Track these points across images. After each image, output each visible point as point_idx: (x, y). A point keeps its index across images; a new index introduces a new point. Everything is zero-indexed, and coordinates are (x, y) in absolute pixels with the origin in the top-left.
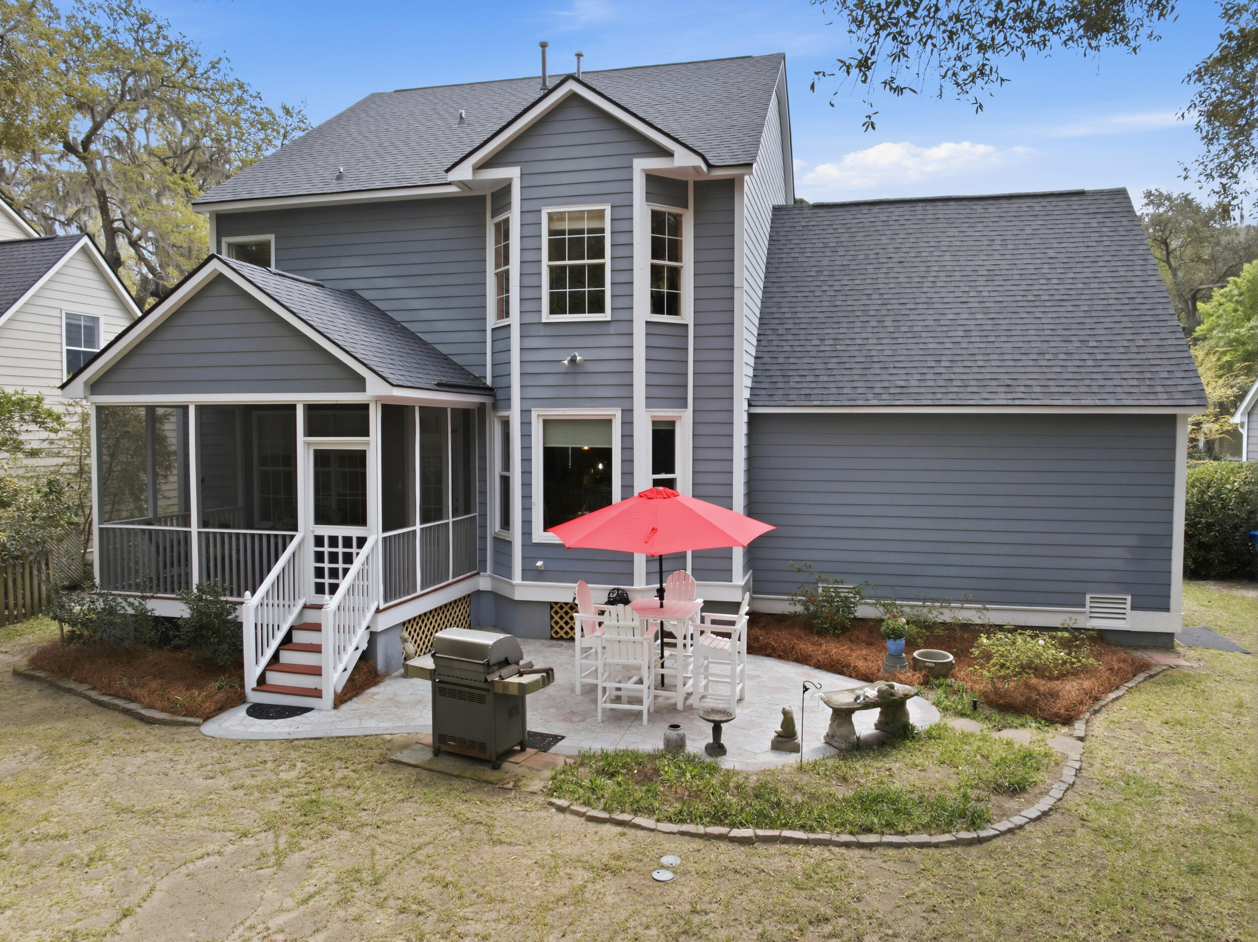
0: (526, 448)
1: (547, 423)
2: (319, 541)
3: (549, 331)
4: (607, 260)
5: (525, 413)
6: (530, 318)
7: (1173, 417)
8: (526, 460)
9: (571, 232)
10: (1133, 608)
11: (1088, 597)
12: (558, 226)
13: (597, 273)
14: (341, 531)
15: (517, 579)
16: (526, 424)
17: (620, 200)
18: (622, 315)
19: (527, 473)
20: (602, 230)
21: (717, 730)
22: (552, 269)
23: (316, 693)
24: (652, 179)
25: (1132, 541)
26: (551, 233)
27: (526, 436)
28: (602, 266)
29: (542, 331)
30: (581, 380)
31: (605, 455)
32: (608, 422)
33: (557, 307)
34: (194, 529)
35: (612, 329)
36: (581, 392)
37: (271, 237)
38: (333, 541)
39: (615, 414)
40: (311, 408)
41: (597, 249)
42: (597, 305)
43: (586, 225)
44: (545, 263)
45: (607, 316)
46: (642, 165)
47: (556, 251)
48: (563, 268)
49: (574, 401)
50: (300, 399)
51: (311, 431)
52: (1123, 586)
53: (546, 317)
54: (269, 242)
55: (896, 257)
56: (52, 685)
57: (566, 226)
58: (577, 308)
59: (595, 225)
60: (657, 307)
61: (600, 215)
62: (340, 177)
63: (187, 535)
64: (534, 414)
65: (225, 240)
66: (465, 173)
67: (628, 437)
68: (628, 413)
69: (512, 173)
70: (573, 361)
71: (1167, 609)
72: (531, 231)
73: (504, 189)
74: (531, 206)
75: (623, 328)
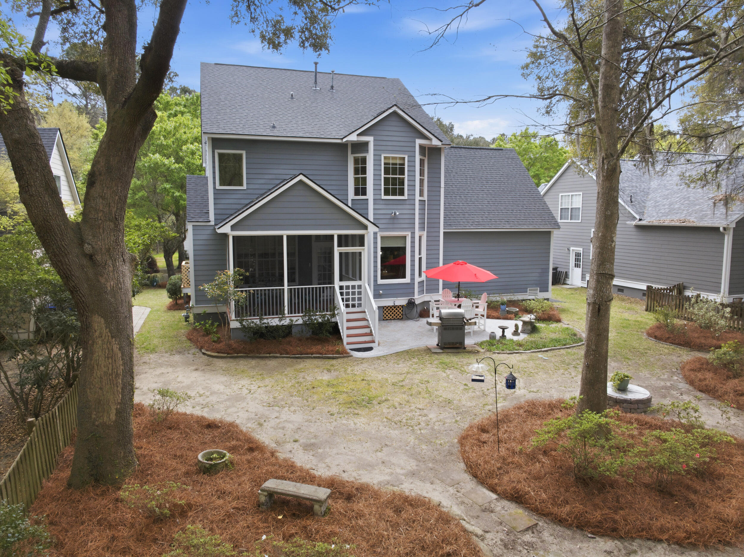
0: (375, 248)
1: (382, 238)
2: (342, 288)
3: (383, 202)
4: (406, 176)
6: (378, 197)
7: (550, 232)
8: (375, 252)
9: (393, 164)
10: (540, 291)
11: (528, 289)
12: (387, 161)
13: (402, 182)
14: (350, 283)
16: (375, 236)
17: (411, 154)
18: (411, 197)
19: (375, 257)
20: (404, 164)
21: (503, 332)
22: (385, 178)
23: (373, 342)
24: (422, 148)
25: (540, 271)
26: (385, 164)
27: (375, 243)
28: (403, 179)
29: (381, 202)
30: (396, 221)
31: (404, 249)
32: (405, 238)
33: (387, 193)
35: (407, 202)
36: (396, 226)
37: (244, 153)
38: (348, 287)
39: (408, 234)
40: (340, 236)
41: (402, 172)
42: (402, 193)
43: (398, 162)
44: (383, 176)
45: (406, 197)
46: (419, 142)
47: (387, 171)
48: (389, 178)
49: (393, 229)
50: (335, 233)
51: (340, 245)
52: (537, 285)
53: (384, 197)
54: (241, 156)
57: (391, 161)
58: (394, 194)
59: (401, 162)
60: (420, 194)
61: (404, 158)
62: (274, 127)
63: (283, 290)
64: (378, 235)
65: (217, 151)
66: (353, 137)
67: (413, 242)
68: (413, 233)
69: (370, 139)
70: (395, 214)
72: (377, 163)
73: (366, 144)
74: (378, 153)
75: (412, 202)
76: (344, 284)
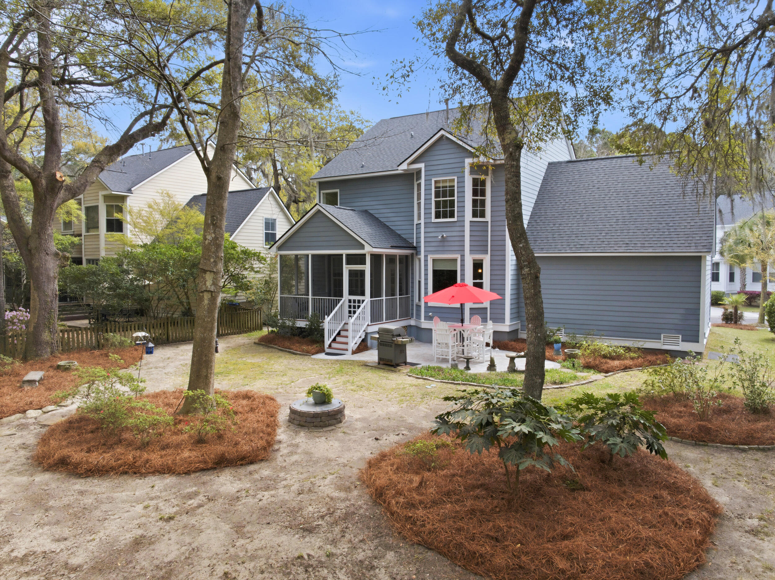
0: (426, 270)
1: (434, 260)
2: (350, 301)
3: (434, 225)
4: (456, 198)
5: (426, 256)
6: (428, 221)
7: (700, 257)
8: (426, 275)
9: (443, 187)
10: (682, 341)
11: (662, 335)
12: (438, 185)
13: (452, 203)
14: (357, 298)
15: (423, 320)
16: (426, 261)
17: (460, 175)
18: (461, 219)
19: (426, 279)
20: (454, 186)
21: (468, 362)
22: (436, 201)
23: (347, 350)
24: (472, 166)
26: (436, 188)
27: (426, 265)
28: (454, 200)
29: (432, 225)
30: (446, 244)
31: (456, 272)
32: (455, 260)
33: (438, 216)
34: (310, 297)
35: (457, 224)
36: (446, 248)
37: (338, 191)
38: (354, 301)
39: (458, 256)
40: (348, 255)
41: (452, 194)
42: (452, 216)
43: (448, 184)
44: (433, 199)
45: (455, 219)
46: (468, 161)
47: (437, 195)
48: (440, 201)
49: (443, 252)
50: (344, 252)
51: (348, 263)
52: (678, 331)
53: (434, 220)
54: (337, 193)
55: (597, 186)
56: (266, 346)
57: (441, 185)
58: (445, 216)
59: (451, 184)
60: (475, 215)
61: (453, 180)
62: (363, 167)
63: (308, 299)
64: (429, 257)
65: (322, 192)
66: (404, 166)
67: (463, 265)
68: (463, 256)
69: (422, 166)
70: (443, 236)
71: (698, 342)
72: (428, 187)
73: (419, 172)
74: (428, 178)
75: (461, 224)
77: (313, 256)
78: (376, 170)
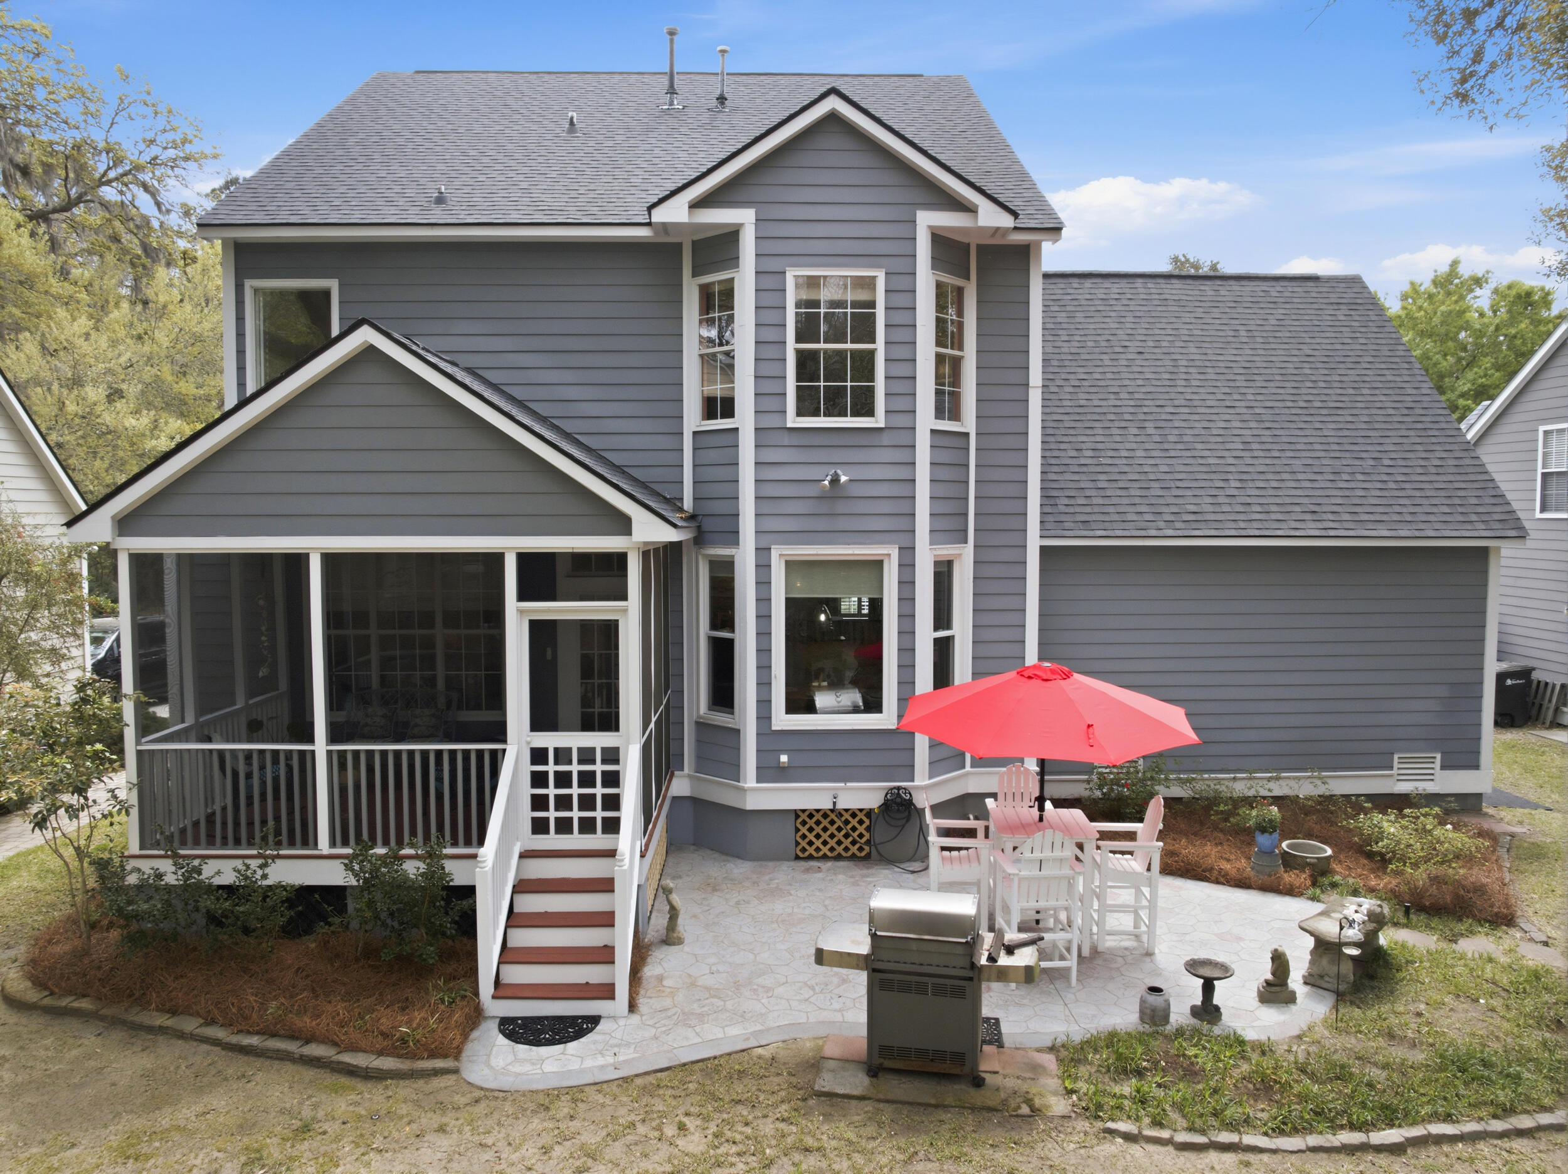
0: (764, 600)
1: (791, 566)
2: (538, 756)
3: (796, 440)
4: (880, 345)
5: (763, 552)
6: (771, 421)
7: (1484, 552)
8: (764, 617)
9: (829, 304)
10: (1444, 767)
11: (1396, 757)
12: (808, 294)
13: (864, 364)
14: (575, 740)
15: (750, 779)
16: (763, 567)
17: (900, 265)
18: (901, 421)
19: (764, 634)
20: (872, 304)
21: (1208, 988)
22: (800, 353)
23: (607, 992)
24: (939, 239)
26: (800, 304)
27: (763, 584)
28: (872, 353)
29: (786, 439)
30: (841, 507)
32: (877, 565)
33: (807, 404)
34: (321, 746)
35: (886, 439)
36: (842, 524)
37: (333, 285)
38: (562, 755)
39: (890, 553)
40: (525, 560)
41: (864, 328)
42: (865, 407)
43: (849, 295)
44: (791, 345)
45: (879, 420)
46: (928, 220)
47: (806, 330)
48: (815, 353)
49: (832, 536)
50: (511, 545)
51: (530, 593)
52: (1431, 742)
53: (793, 421)
54: (326, 294)
57: (822, 295)
58: (835, 408)
59: (863, 296)
60: (942, 410)
61: (870, 283)
62: (440, 200)
64: (775, 554)
65: (249, 284)
66: (675, 212)
67: (907, 584)
68: (908, 553)
69: (744, 217)
70: (835, 481)
71: (1477, 767)
72: (770, 299)
73: (730, 237)
74: (772, 265)
75: (902, 438)
76: (550, 740)
77: (331, 560)
78: (514, 217)
